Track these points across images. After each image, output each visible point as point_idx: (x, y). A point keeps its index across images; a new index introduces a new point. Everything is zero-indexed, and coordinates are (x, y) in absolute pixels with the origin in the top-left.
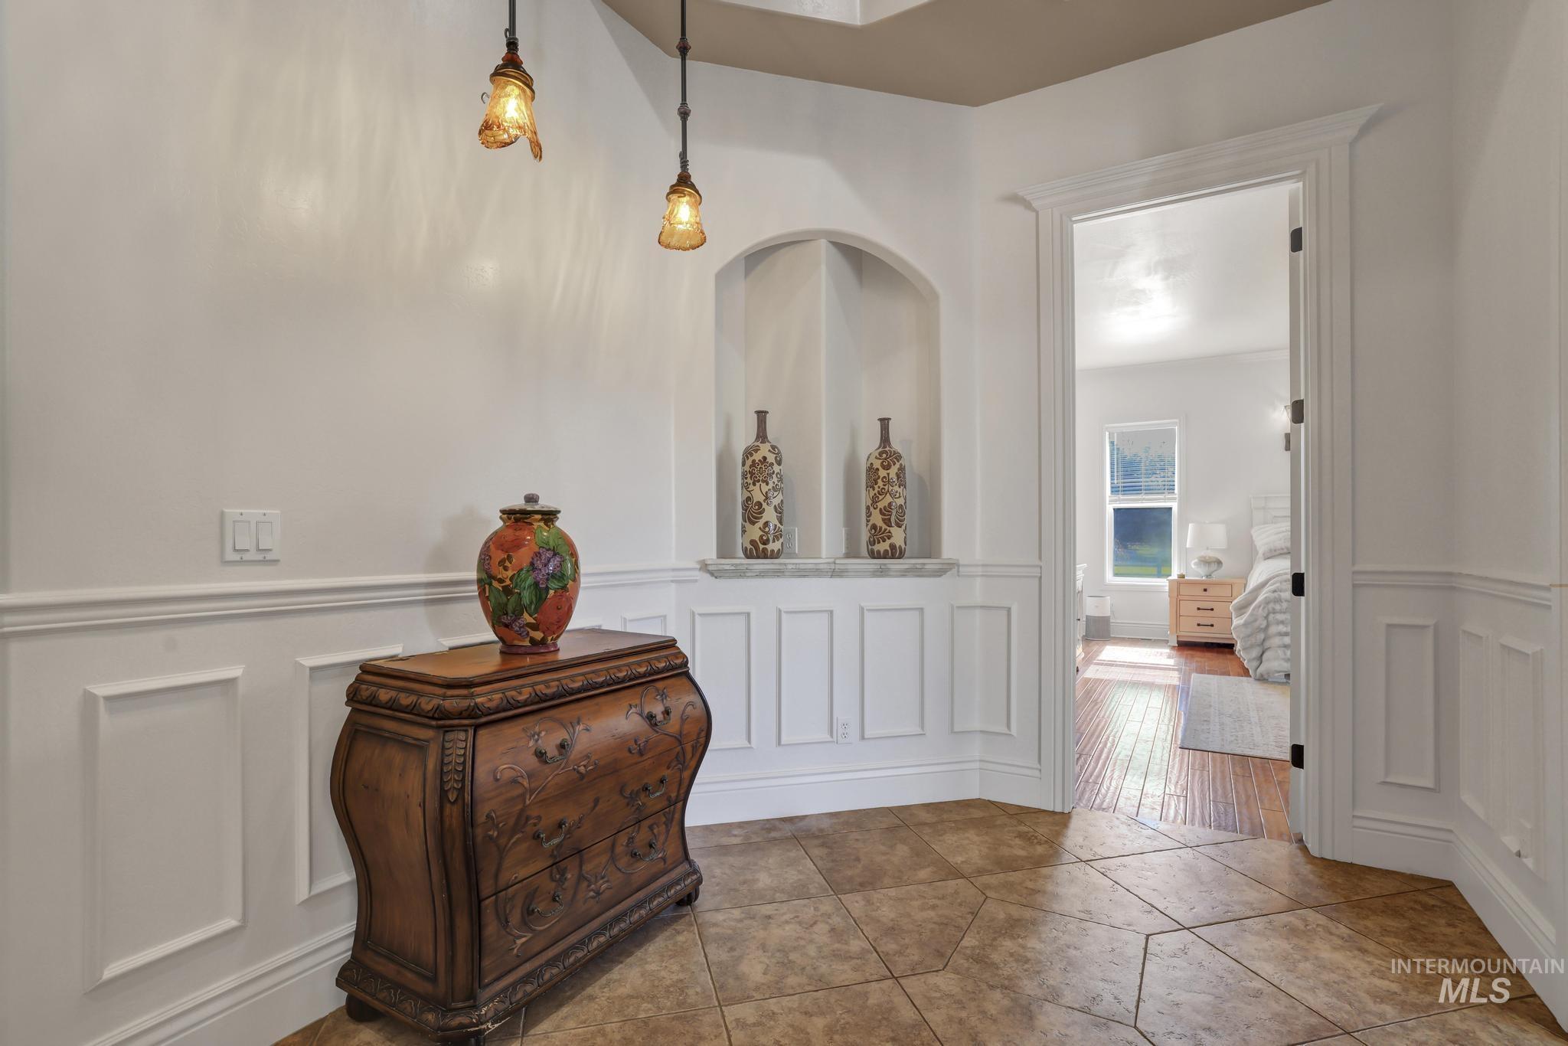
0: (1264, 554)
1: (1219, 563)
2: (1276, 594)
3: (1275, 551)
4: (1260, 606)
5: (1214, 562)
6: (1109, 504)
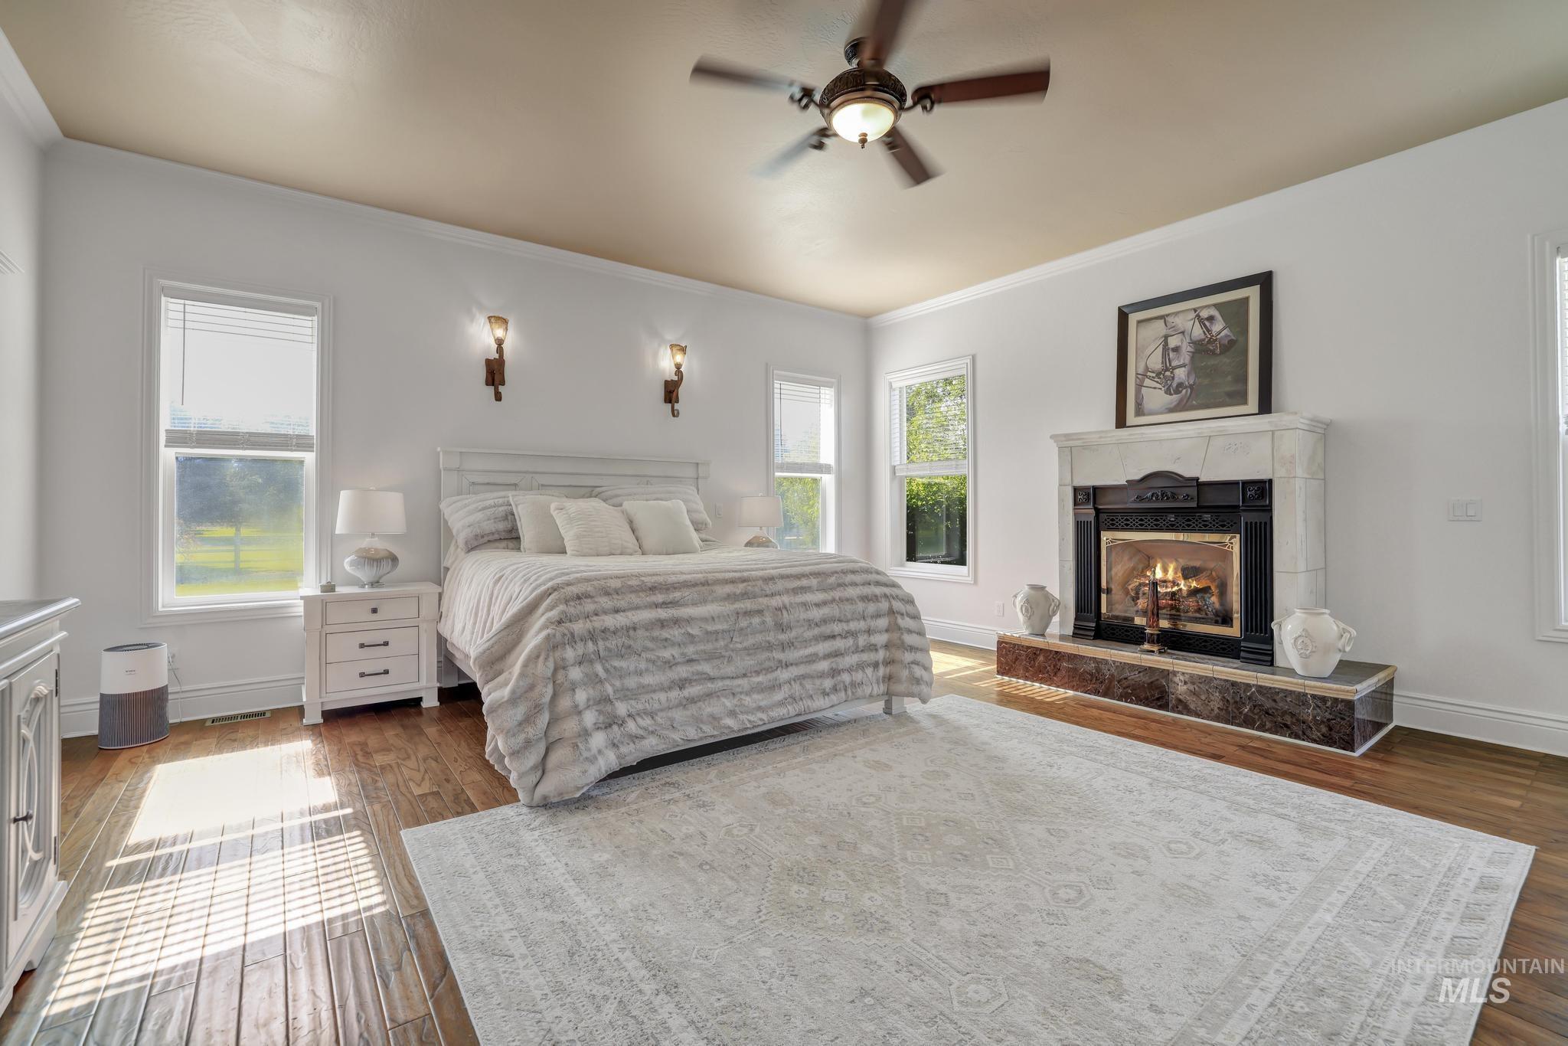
0: (466, 543)
1: (394, 559)
2: (562, 629)
3: (483, 537)
4: (538, 657)
5: (387, 558)
6: (166, 446)
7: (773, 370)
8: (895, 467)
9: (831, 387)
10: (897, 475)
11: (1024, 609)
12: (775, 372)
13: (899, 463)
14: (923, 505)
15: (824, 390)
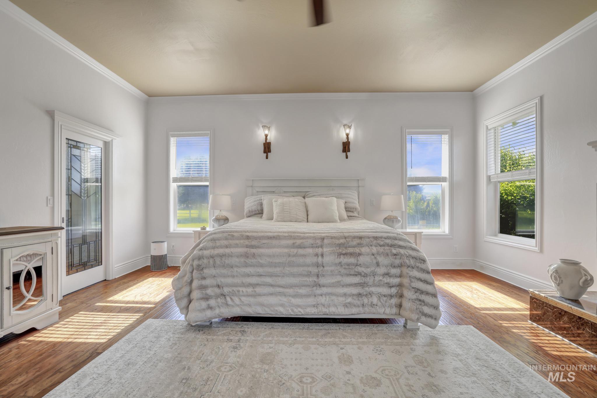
0: (247, 213)
1: (227, 219)
3: (252, 212)
5: (225, 219)
6: (172, 182)
7: (405, 130)
8: (490, 176)
9: (447, 134)
10: (492, 181)
11: (553, 277)
12: (407, 130)
13: (494, 173)
14: (512, 199)
15: (443, 136)
